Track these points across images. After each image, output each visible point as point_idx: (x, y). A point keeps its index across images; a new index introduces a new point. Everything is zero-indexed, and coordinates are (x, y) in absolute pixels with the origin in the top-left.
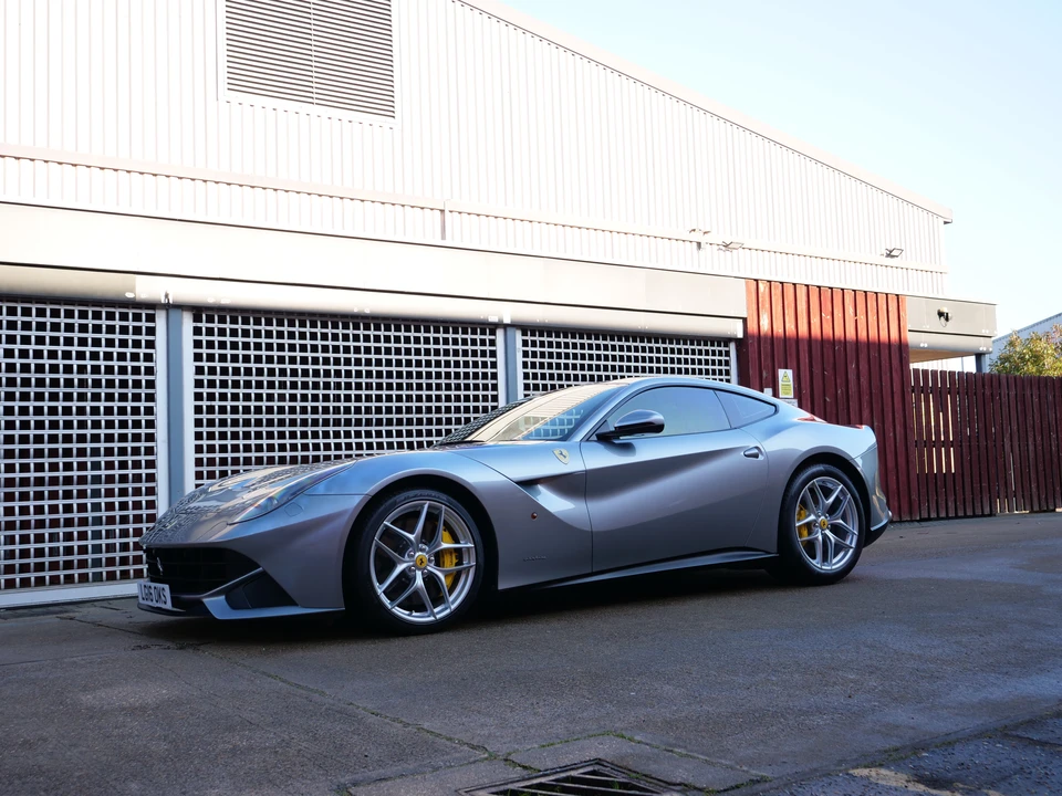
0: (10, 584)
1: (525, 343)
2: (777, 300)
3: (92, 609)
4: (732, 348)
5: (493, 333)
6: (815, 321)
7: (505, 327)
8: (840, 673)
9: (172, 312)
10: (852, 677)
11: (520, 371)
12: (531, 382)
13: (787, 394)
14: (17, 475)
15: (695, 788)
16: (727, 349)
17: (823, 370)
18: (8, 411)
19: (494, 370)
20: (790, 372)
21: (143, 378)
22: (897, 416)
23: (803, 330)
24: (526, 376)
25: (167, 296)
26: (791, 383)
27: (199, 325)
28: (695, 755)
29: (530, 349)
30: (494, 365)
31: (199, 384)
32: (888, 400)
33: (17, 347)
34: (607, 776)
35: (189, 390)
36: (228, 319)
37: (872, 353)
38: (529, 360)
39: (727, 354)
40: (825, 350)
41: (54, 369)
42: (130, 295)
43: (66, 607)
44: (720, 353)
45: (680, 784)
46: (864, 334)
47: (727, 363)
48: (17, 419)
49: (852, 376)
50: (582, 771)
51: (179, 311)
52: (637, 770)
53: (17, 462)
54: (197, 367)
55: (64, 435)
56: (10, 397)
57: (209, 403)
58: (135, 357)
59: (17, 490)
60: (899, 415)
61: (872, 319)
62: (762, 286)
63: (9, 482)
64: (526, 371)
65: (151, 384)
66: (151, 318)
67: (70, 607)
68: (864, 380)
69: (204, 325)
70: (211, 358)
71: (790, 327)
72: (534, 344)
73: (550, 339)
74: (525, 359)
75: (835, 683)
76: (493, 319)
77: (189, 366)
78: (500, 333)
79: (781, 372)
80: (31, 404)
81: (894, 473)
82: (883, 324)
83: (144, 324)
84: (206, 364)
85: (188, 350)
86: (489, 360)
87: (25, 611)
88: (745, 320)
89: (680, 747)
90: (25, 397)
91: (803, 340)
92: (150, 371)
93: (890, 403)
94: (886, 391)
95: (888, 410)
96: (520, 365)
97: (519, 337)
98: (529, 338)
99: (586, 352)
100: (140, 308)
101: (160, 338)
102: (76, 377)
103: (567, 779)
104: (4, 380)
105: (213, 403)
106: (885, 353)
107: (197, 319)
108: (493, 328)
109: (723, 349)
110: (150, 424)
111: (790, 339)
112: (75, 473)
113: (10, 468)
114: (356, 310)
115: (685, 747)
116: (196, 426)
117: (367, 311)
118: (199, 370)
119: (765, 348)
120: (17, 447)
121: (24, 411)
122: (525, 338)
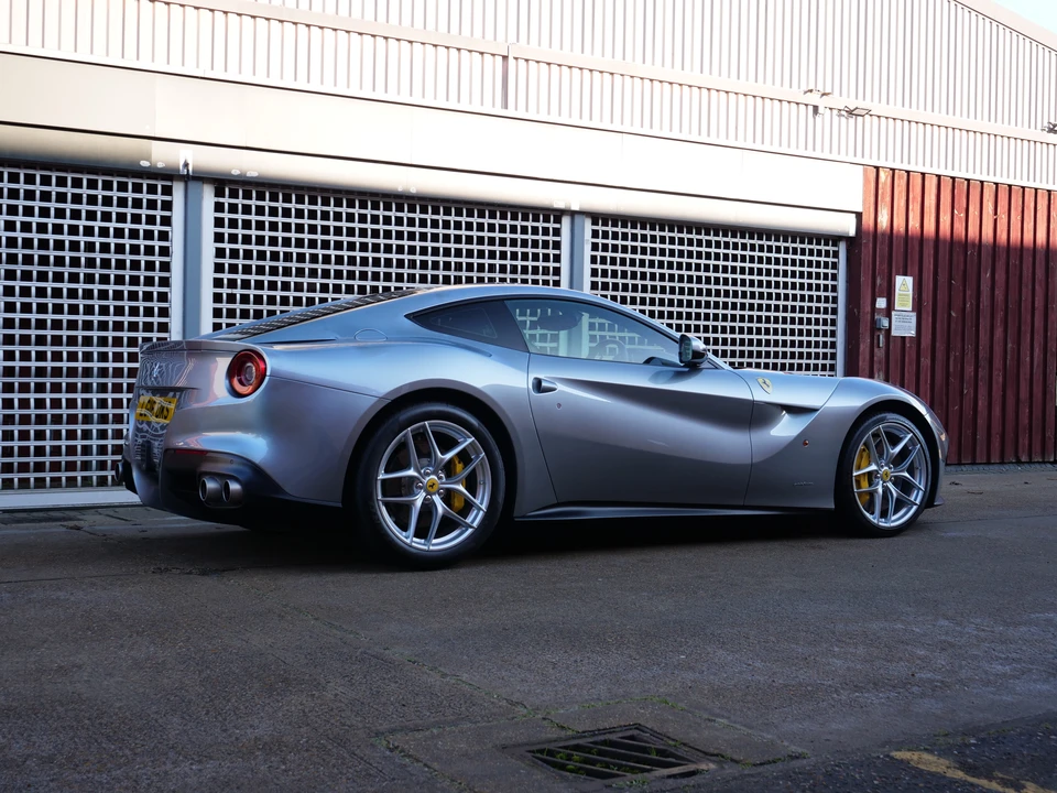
0: (8, 484)
1: (595, 234)
2: (900, 193)
3: (98, 517)
4: (842, 248)
5: (558, 220)
6: (945, 219)
7: (573, 214)
8: (909, 648)
9: (192, 185)
10: (921, 652)
11: (588, 266)
12: (599, 280)
13: (903, 305)
14: (17, 364)
15: (732, 760)
16: (836, 249)
17: (950, 278)
18: (9, 291)
19: (557, 265)
20: (909, 280)
21: (157, 259)
22: (1036, 337)
23: (930, 227)
24: (594, 273)
25: (186, 165)
26: (911, 293)
27: (221, 200)
28: (738, 726)
29: (600, 241)
30: (557, 258)
31: (219, 268)
32: (1026, 317)
33: (19, 219)
34: (645, 742)
35: (208, 275)
36: (254, 195)
37: (1012, 261)
38: (599, 254)
39: (836, 254)
40: (955, 255)
41: (59, 245)
42: (144, 163)
43: (67, 512)
44: (827, 254)
45: (717, 755)
46: (1004, 236)
47: (835, 266)
48: (18, 300)
49: (985, 288)
50: (620, 735)
51: (199, 184)
52: (675, 737)
53: (17, 349)
54: (217, 249)
55: (68, 321)
56: (10, 275)
57: (230, 291)
58: (149, 235)
59: (16, 381)
60: (1038, 339)
61: (1015, 218)
62: (882, 175)
63: (9, 372)
64: (594, 266)
65: (166, 267)
66: (168, 191)
67: (72, 514)
68: (999, 293)
69: (226, 201)
70: (233, 239)
71: (914, 223)
72: (605, 235)
73: (625, 230)
74: (594, 253)
75: (901, 659)
76: (559, 204)
77: (208, 247)
78: (566, 221)
79: (899, 280)
80: (34, 285)
81: (1027, 405)
82: (1029, 226)
83: (159, 198)
84: (227, 246)
85: (209, 230)
86: (551, 252)
87: (41, 514)
88: (859, 215)
89: (723, 717)
90: (27, 276)
91: (928, 240)
92: (165, 251)
93: (1029, 321)
94: (1026, 306)
95: (1026, 329)
96: (587, 259)
97: (588, 227)
98: (600, 228)
99: (667, 246)
100: (156, 179)
101: (177, 214)
102: (83, 255)
103: (605, 743)
104: (4, 256)
105: (234, 291)
106: (1028, 260)
107: (220, 193)
108: (558, 214)
109: (831, 248)
110: (164, 312)
111: (912, 238)
112: (80, 365)
113: (9, 356)
114: (400, 189)
115: (728, 718)
116: (214, 317)
117: (413, 190)
118: (220, 253)
119: (882, 249)
120: (17, 332)
121: (25, 292)
122: (595, 228)
